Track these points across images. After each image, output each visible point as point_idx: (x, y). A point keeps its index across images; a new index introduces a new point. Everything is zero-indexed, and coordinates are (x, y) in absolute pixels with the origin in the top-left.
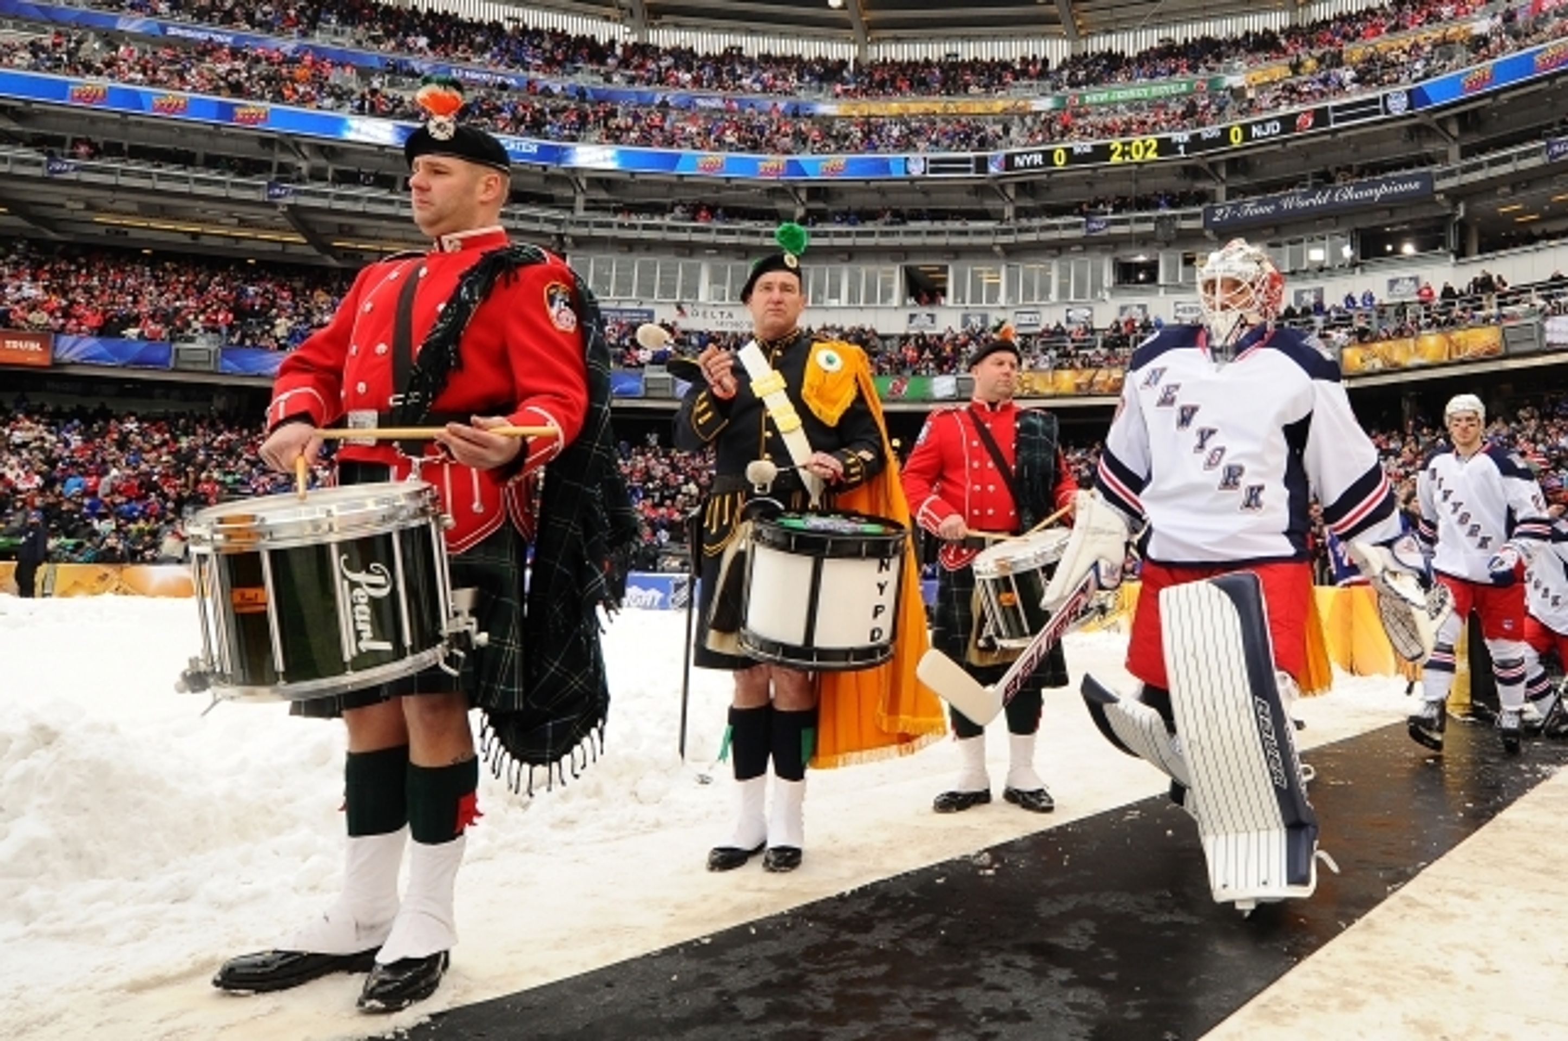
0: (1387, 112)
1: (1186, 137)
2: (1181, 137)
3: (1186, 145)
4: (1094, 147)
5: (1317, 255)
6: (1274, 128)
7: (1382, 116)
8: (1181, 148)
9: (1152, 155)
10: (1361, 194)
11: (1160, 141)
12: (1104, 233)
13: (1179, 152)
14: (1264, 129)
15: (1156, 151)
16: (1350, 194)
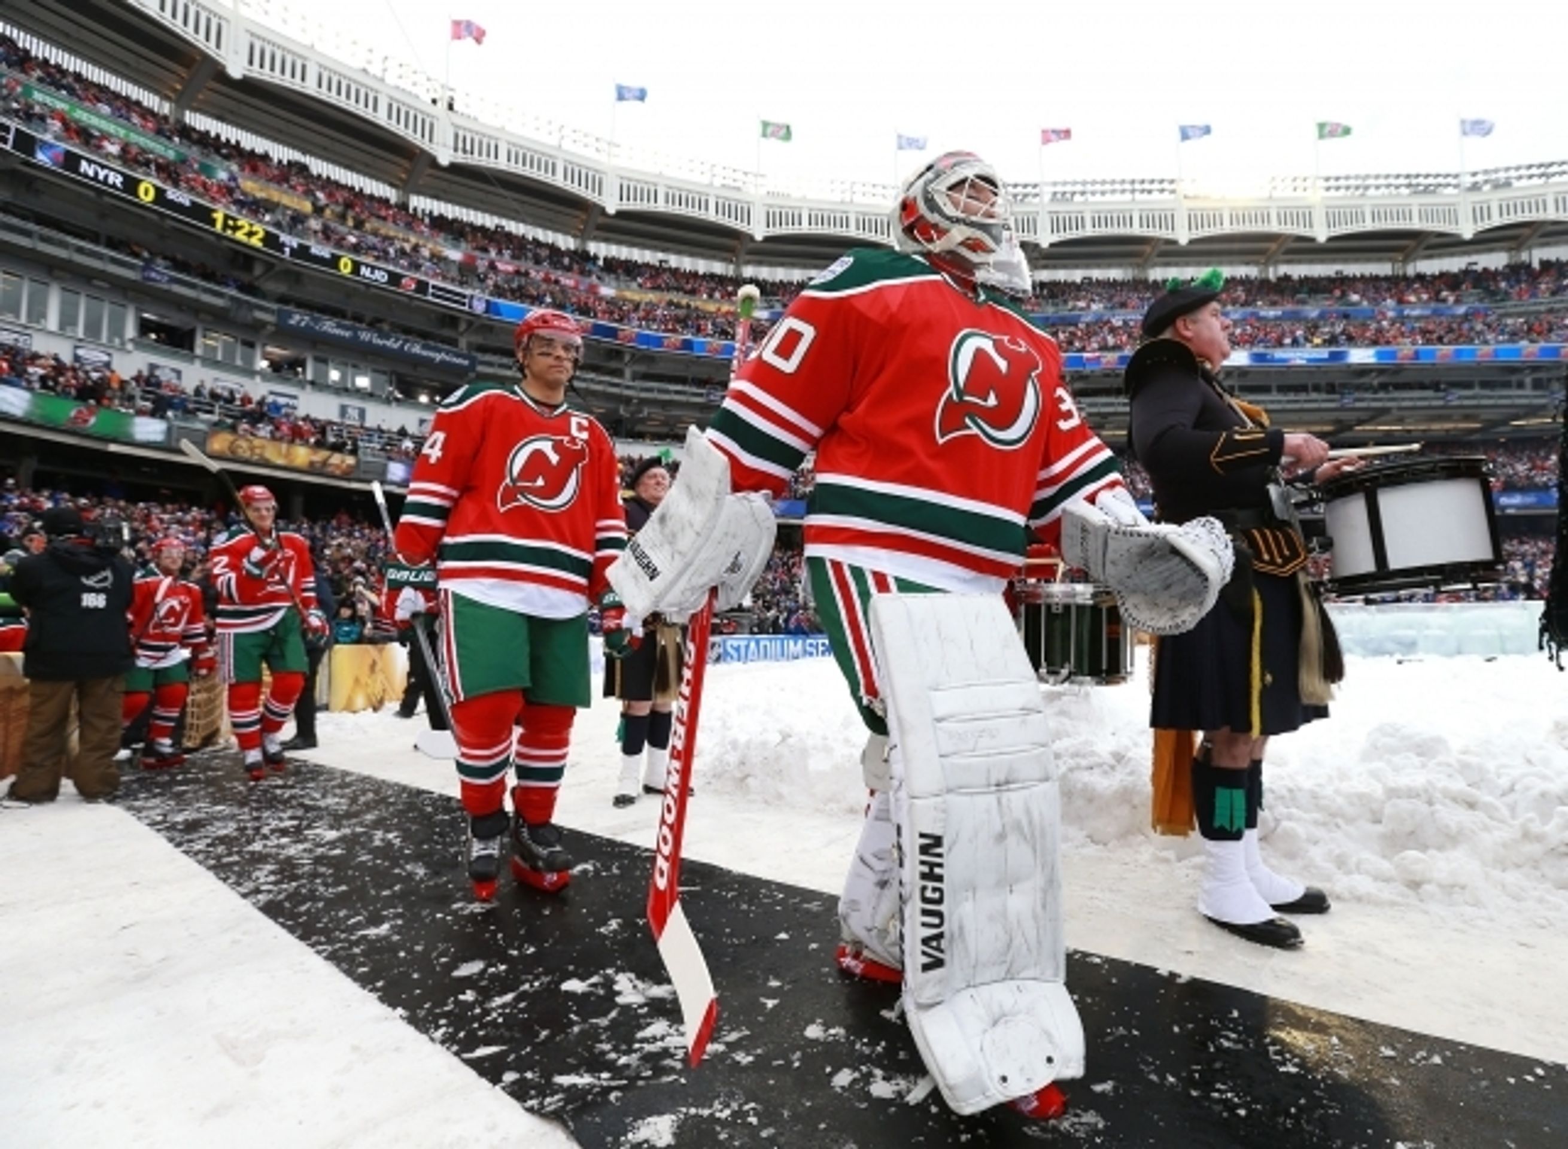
0: (470, 307)
1: (294, 242)
2: (290, 241)
3: (292, 250)
4: (193, 203)
5: (363, 382)
6: (381, 277)
7: (466, 308)
8: (287, 250)
9: (255, 242)
10: (425, 353)
11: (267, 233)
12: (166, 287)
13: (283, 252)
14: (372, 273)
15: (262, 240)
16: (417, 349)
